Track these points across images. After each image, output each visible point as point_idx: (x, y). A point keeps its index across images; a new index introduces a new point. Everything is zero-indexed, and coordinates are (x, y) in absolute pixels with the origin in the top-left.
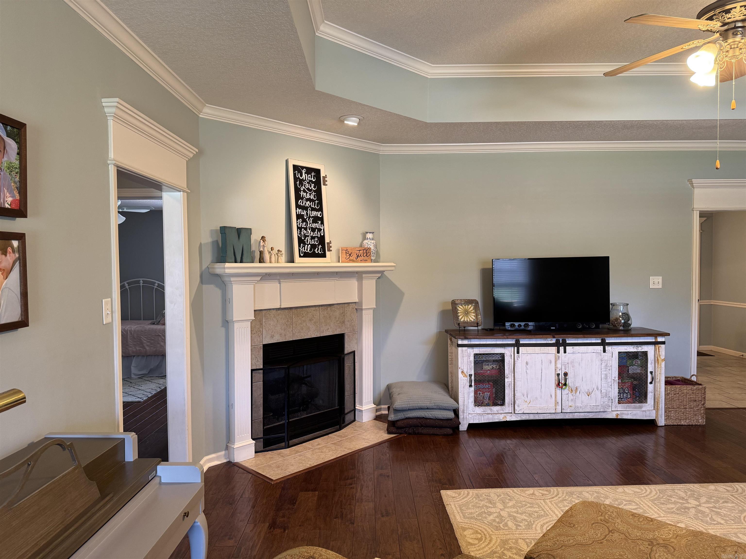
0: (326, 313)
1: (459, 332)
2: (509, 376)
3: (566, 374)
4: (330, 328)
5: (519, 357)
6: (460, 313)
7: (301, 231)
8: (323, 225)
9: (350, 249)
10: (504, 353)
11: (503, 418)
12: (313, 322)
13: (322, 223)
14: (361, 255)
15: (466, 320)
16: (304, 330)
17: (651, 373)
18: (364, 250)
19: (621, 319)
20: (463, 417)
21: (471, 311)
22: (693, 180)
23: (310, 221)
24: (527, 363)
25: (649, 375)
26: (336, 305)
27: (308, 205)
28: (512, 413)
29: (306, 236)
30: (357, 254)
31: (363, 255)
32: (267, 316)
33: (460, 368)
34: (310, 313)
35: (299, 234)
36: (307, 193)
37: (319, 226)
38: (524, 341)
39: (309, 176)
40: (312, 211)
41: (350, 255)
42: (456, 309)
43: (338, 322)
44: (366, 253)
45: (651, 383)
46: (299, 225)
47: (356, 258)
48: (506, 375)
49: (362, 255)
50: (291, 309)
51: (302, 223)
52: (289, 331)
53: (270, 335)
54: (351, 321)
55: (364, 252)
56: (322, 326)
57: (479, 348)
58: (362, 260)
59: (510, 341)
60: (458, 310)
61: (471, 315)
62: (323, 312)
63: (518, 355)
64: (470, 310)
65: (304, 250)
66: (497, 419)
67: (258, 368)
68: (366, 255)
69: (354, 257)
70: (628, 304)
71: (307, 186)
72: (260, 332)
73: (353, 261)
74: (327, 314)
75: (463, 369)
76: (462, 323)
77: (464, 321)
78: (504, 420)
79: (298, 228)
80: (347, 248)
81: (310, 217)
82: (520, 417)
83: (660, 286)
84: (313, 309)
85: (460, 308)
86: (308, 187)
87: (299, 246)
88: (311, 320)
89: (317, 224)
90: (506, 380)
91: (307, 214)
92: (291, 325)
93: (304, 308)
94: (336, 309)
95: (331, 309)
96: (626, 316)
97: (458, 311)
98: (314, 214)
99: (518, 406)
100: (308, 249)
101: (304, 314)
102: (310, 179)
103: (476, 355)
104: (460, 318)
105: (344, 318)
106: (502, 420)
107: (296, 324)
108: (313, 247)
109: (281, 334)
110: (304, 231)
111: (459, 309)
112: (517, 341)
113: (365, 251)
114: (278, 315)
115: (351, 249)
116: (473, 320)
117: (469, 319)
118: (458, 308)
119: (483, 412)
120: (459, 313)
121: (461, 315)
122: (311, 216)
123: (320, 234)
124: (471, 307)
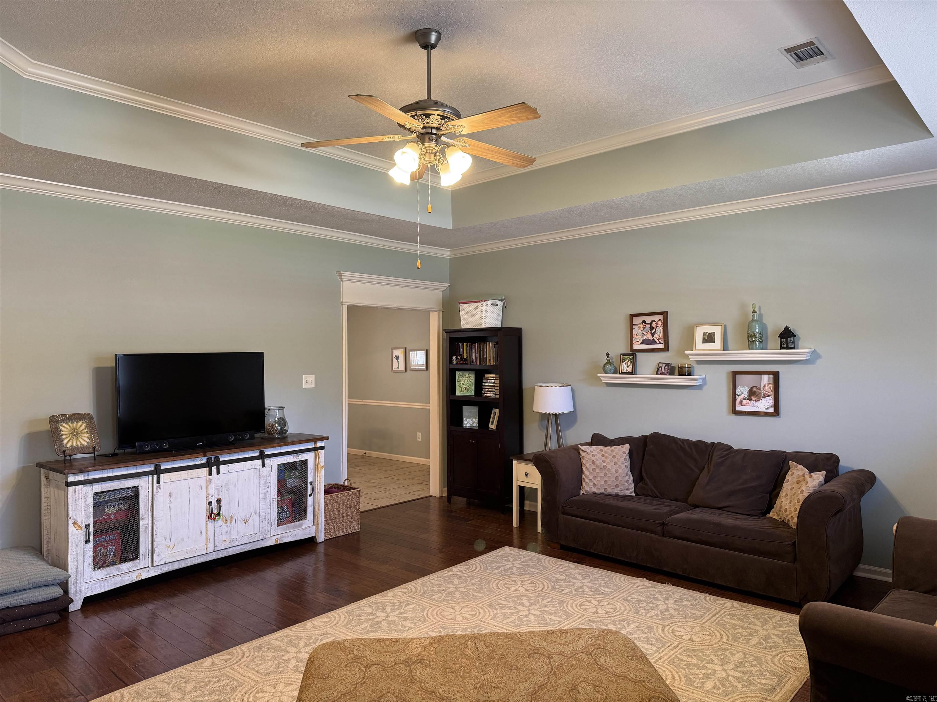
1: (65, 464)
2: (145, 516)
3: (219, 501)
5: (159, 488)
6: (65, 434)
10: (138, 485)
11: (137, 577)
15: (74, 445)
17: (311, 483)
19: (277, 425)
20: (75, 589)
21: (83, 430)
22: (342, 272)
24: (170, 495)
25: (309, 486)
28: (148, 567)
33: (70, 518)
38: (166, 465)
42: (58, 429)
45: (311, 495)
48: (141, 516)
57: (101, 484)
59: (147, 467)
60: (61, 430)
61: (83, 436)
63: (158, 485)
64: (81, 429)
66: (128, 580)
70: (284, 408)
75: (76, 519)
76: (69, 449)
77: (72, 446)
78: (138, 579)
82: (161, 569)
83: (313, 386)
85: (64, 427)
90: (141, 523)
96: (283, 421)
97: (62, 433)
99: (158, 555)
103: (96, 494)
104: (65, 442)
106: (135, 580)
111: (63, 429)
112: (157, 467)
116: (85, 444)
117: (80, 442)
118: (61, 427)
119: (107, 575)
120: (63, 435)
121: (66, 438)
124: (82, 425)
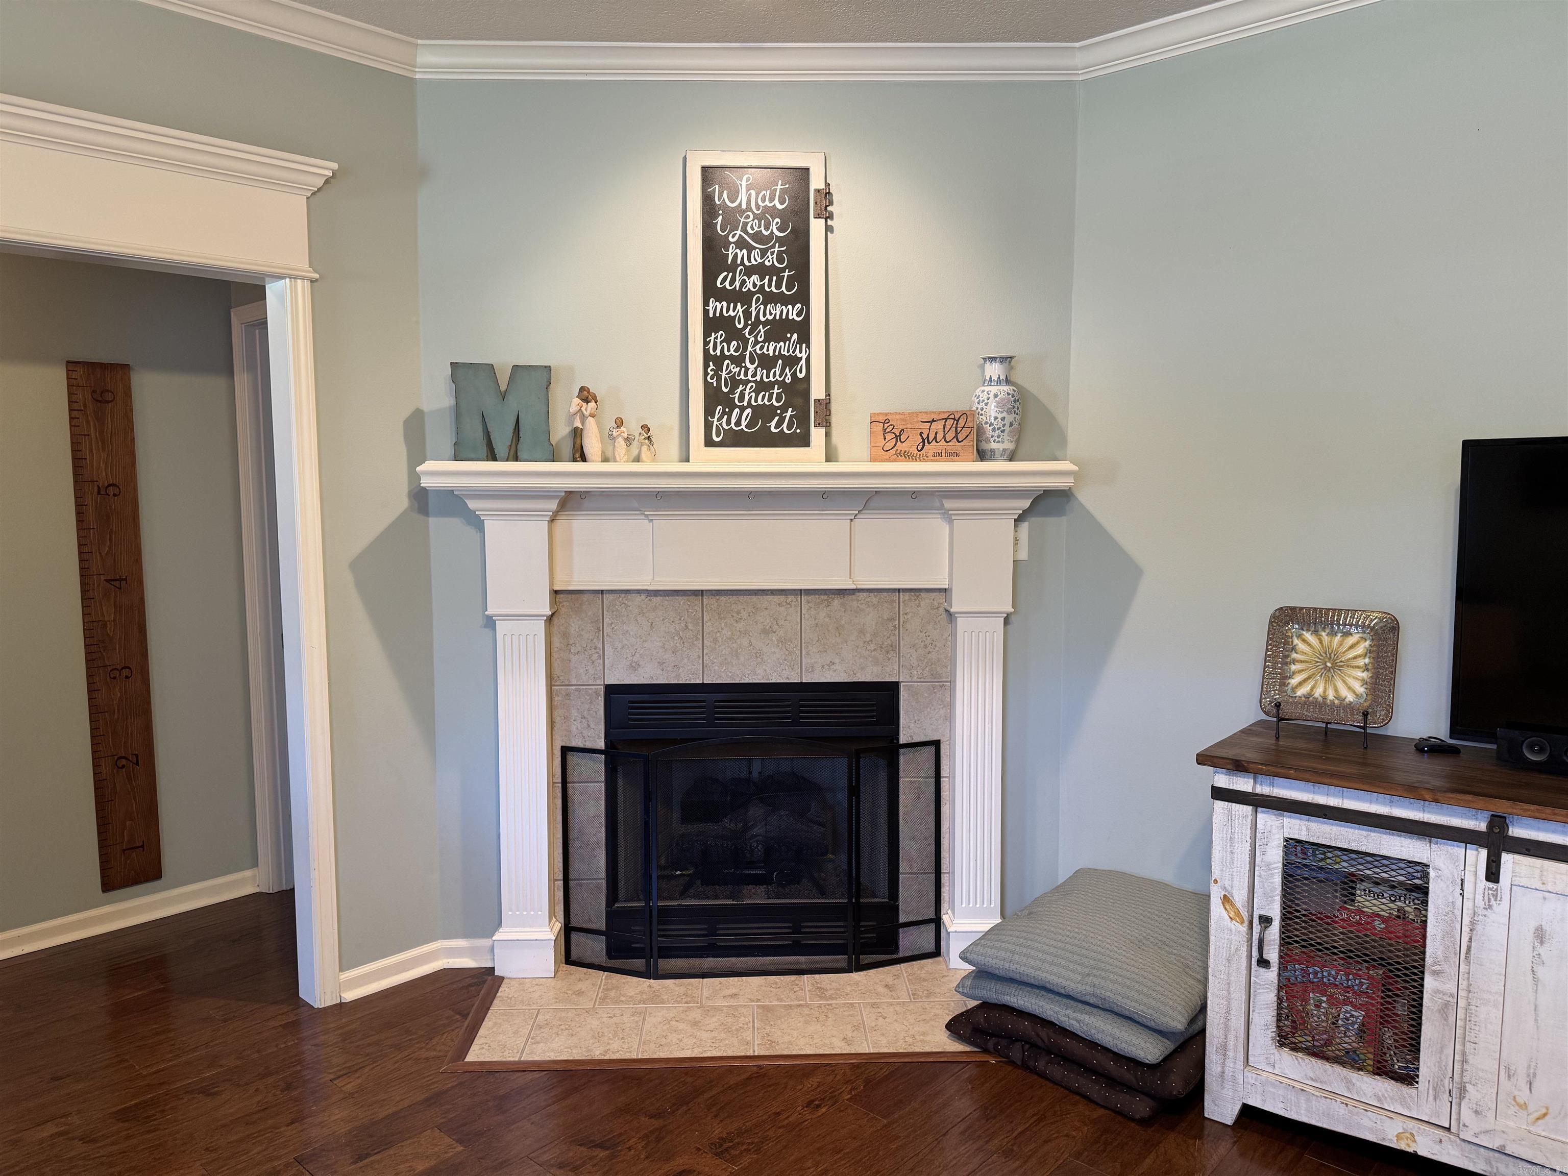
0: (823, 614)
2: (1445, 967)
4: (837, 661)
5: (1495, 896)
6: (1302, 662)
7: (719, 367)
8: (808, 347)
9: (898, 417)
10: (1425, 861)
11: (1399, 1137)
12: (774, 639)
13: (805, 339)
14: (935, 438)
15: (1317, 695)
16: (742, 659)
18: (946, 419)
20: (1219, 1069)
21: (1355, 658)
23: (756, 337)
24: (1540, 935)
26: (865, 594)
27: (755, 285)
28: (1449, 1129)
29: (734, 382)
30: (921, 434)
31: (944, 437)
32: (617, 610)
34: (766, 612)
35: (712, 378)
36: (750, 249)
37: (791, 351)
39: (764, 196)
40: (765, 304)
41: (898, 437)
42: (1286, 643)
43: (872, 647)
44: (956, 428)
46: (715, 349)
47: (919, 448)
48: (1429, 960)
49: (940, 436)
50: (696, 596)
51: (725, 344)
52: (688, 657)
53: (628, 663)
54: (926, 646)
55: (948, 426)
56: (808, 654)
57: (1308, 820)
58: (940, 454)
59: (1463, 816)
60: (1294, 649)
61: (1349, 676)
62: (813, 612)
63: (1491, 885)
64: (1351, 654)
65: (729, 422)
66: (1371, 1130)
67: (589, 745)
68: (956, 437)
69: (911, 443)
71: (754, 226)
72: (593, 651)
73: (907, 456)
74: (827, 620)
77: (1309, 695)
78: (1402, 1146)
79: (707, 357)
80: (886, 414)
81: (758, 321)
82: (1488, 1162)
84: (776, 599)
85: (1304, 641)
86: (756, 229)
87: (709, 412)
88: (766, 632)
89: (782, 344)
90: (1429, 982)
91: (747, 315)
92: (697, 639)
93: (741, 595)
94: (863, 607)
95: (843, 605)
97: (1294, 655)
98: (774, 312)
99: (1476, 1112)
100: (742, 420)
101: (744, 614)
102: (767, 203)
104: (1294, 681)
105: (894, 635)
106: (1391, 1140)
107: (715, 640)
108: (762, 414)
109: (661, 664)
110: (731, 367)
111: (1301, 646)
112: (1498, 825)
113: (950, 422)
114: (655, 609)
115: (902, 417)
116: (1350, 698)
117: (1336, 690)
118: (1296, 641)
119: (1312, 1079)
120: (1294, 661)
121: (1300, 671)
122: (762, 319)
123: (794, 375)
124: (1358, 643)
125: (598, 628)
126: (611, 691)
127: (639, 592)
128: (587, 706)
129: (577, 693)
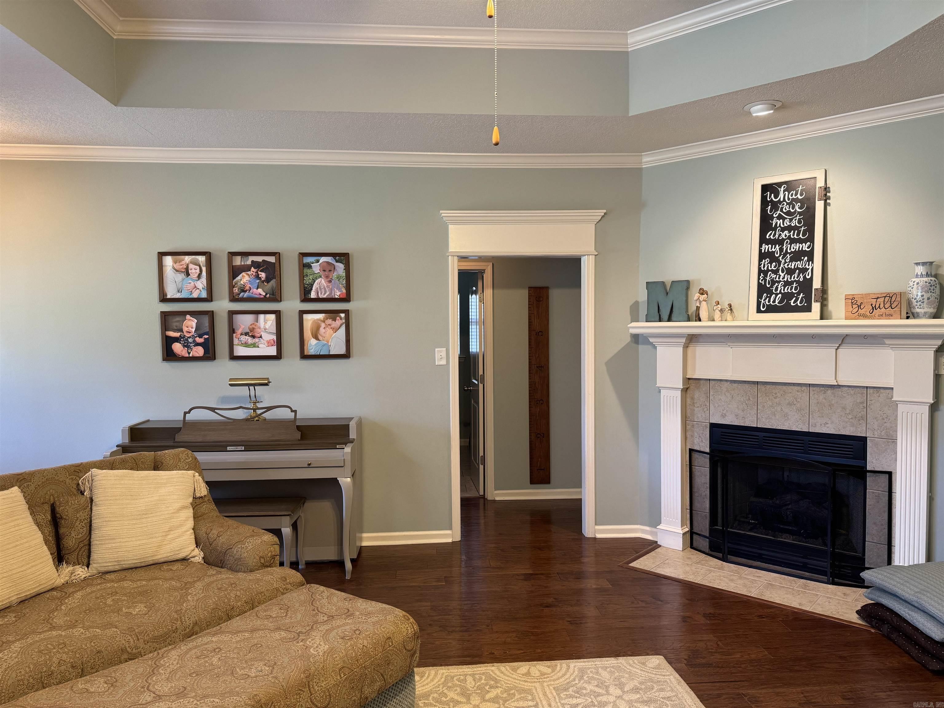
0: (821, 397)
7: (766, 275)
8: (813, 263)
9: (859, 296)
13: (811, 259)
14: (879, 307)
16: (777, 417)
18: (885, 297)
23: (785, 260)
29: (773, 282)
35: (762, 281)
37: (803, 265)
39: (792, 194)
40: (791, 244)
41: (859, 307)
44: (891, 301)
46: (764, 267)
47: (871, 312)
49: (882, 306)
50: (754, 384)
51: (769, 264)
54: (883, 419)
55: (886, 301)
56: (813, 417)
58: (882, 315)
65: (769, 301)
67: (702, 450)
68: (891, 306)
69: (866, 309)
72: (705, 407)
73: (865, 317)
74: (824, 400)
79: (760, 271)
80: (853, 295)
81: (786, 252)
84: (796, 388)
86: (788, 209)
87: (759, 296)
88: (790, 404)
89: (799, 262)
91: (781, 250)
92: (754, 405)
93: (777, 385)
94: (845, 395)
95: (833, 393)
98: (795, 248)
100: (776, 300)
101: (779, 395)
102: (794, 197)
105: (864, 411)
108: (787, 296)
109: (736, 415)
110: (772, 275)
114: (734, 389)
115: (862, 296)
122: (789, 251)
123: (805, 277)
125: (707, 397)
126: (714, 427)
127: (726, 381)
128: (701, 432)
129: (697, 425)
